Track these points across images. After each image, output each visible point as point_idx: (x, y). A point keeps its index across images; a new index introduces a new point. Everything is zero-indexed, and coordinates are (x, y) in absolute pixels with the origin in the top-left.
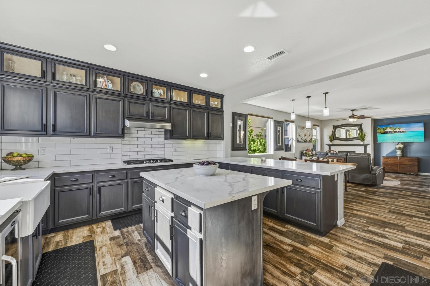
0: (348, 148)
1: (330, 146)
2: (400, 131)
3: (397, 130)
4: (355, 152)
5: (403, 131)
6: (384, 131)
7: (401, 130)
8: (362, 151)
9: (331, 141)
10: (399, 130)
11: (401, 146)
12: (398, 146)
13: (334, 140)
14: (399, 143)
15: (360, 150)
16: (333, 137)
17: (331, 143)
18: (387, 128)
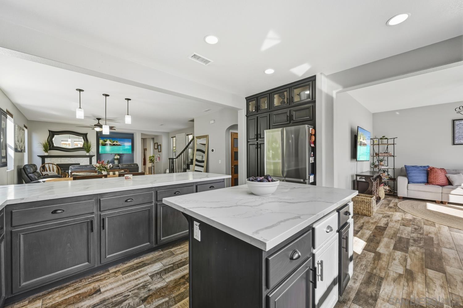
0: (70, 160)
1: (43, 158)
2: (117, 145)
3: (115, 143)
4: (79, 164)
5: (119, 145)
6: (105, 143)
7: (118, 143)
8: (87, 162)
9: (46, 151)
10: (116, 143)
11: (118, 157)
12: (116, 157)
13: (50, 149)
14: (116, 154)
15: (85, 162)
16: (49, 146)
17: (46, 154)
18: (107, 140)
